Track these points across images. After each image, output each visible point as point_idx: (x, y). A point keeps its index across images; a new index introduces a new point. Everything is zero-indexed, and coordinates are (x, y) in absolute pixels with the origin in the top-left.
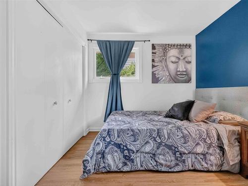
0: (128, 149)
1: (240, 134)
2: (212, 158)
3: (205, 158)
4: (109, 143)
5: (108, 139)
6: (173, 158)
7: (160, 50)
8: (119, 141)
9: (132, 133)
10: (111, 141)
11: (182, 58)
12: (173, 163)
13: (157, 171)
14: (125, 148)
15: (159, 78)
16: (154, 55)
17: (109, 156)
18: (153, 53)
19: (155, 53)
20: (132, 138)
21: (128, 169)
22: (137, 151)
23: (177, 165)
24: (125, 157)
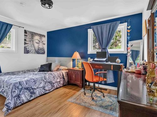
0: (33, 89)
1: (68, 73)
2: (62, 82)
3: (60, 83)
4: (21, 89)
5: (20, 87)
6: (51, 86)
7: (29, 35)
8: (27, 86)
9: (33, 80)
10: (22, 87)
11: (41, 41)
12: (51, 88)
13: (46, 94)
14: (31, 89)
15: (29, 50)
16: (26, 37)
17: (22, 95)
18: (25, 35)
19: (27, 36)
20: (34, 83)
21: (33, 98)
22: (37, 88)
23: (52, 88)
24: (31, 93)
